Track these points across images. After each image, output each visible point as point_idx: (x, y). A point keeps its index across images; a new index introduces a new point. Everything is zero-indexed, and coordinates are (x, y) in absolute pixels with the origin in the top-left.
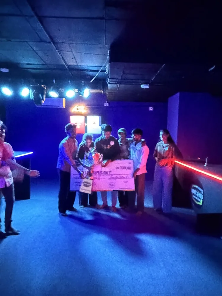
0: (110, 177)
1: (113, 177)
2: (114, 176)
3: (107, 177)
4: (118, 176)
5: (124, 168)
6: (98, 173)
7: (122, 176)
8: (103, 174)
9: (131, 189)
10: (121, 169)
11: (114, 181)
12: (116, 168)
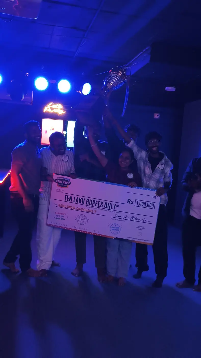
0: (113, 214)
1: (119, 215)
2: (122, 215)
3: (110, 214)
4: (129, 216)
5: (142, 204)
6: (94, 205)
7: (136, 216)
8: (103, 207)
9: (148, 242)
10: (136, 205)
11: (119, 223)
12: (129, 201)
